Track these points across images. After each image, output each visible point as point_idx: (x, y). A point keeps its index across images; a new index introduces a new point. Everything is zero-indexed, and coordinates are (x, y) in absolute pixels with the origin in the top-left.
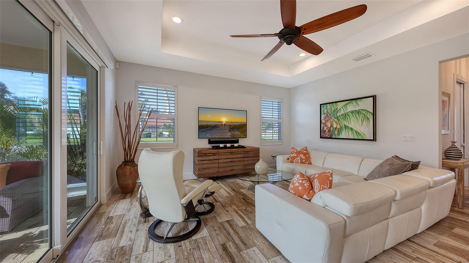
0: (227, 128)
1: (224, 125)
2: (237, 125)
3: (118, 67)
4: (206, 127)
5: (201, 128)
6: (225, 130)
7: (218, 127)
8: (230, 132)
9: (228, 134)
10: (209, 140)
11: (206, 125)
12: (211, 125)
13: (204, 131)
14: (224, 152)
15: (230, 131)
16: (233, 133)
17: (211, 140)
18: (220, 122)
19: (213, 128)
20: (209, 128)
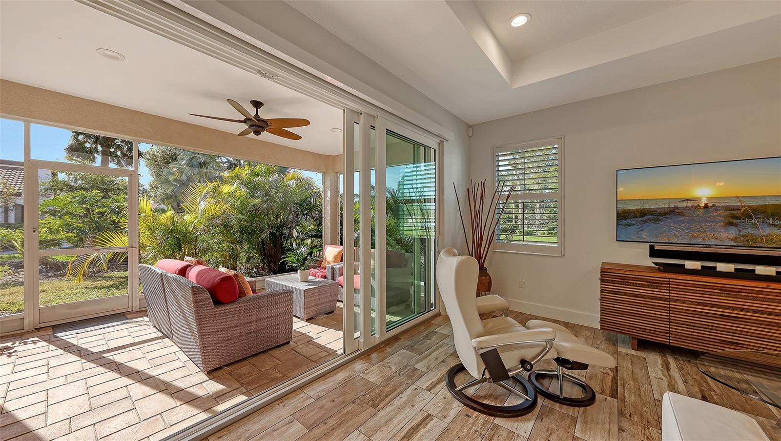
0: (719, 215)
1: (706, 206)
2: (765, 206)
3: (470, 134)
4: (638, 215)
5: (625, 218)
6: (707, 222)
7: (680, 214)
8: (732, 228)
9: (724, 235)
10: (652, 247)
11: (638, 210)
12: (655, 211)
13: (634, 224)
14: (694, 286)
15: (731, 224)
16: (747, 230)
17: (656, 247)
18: (687, 200)
19: (661, 217)
20: (651, 217)
